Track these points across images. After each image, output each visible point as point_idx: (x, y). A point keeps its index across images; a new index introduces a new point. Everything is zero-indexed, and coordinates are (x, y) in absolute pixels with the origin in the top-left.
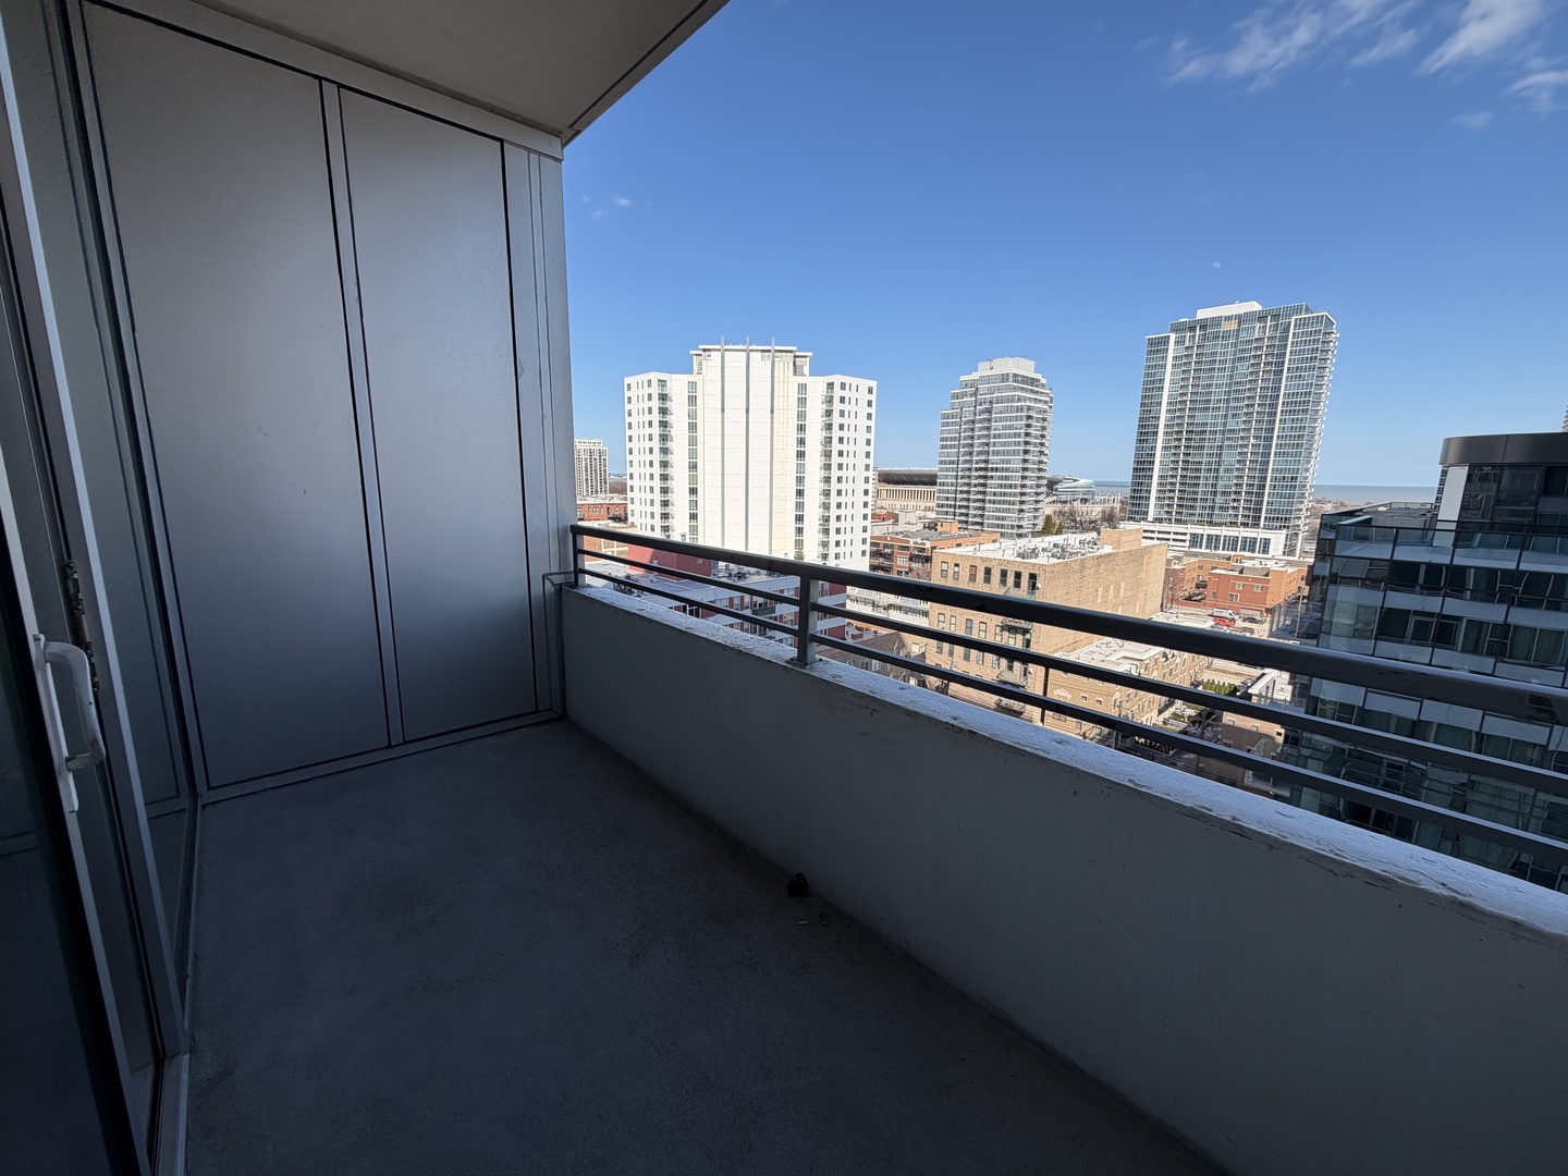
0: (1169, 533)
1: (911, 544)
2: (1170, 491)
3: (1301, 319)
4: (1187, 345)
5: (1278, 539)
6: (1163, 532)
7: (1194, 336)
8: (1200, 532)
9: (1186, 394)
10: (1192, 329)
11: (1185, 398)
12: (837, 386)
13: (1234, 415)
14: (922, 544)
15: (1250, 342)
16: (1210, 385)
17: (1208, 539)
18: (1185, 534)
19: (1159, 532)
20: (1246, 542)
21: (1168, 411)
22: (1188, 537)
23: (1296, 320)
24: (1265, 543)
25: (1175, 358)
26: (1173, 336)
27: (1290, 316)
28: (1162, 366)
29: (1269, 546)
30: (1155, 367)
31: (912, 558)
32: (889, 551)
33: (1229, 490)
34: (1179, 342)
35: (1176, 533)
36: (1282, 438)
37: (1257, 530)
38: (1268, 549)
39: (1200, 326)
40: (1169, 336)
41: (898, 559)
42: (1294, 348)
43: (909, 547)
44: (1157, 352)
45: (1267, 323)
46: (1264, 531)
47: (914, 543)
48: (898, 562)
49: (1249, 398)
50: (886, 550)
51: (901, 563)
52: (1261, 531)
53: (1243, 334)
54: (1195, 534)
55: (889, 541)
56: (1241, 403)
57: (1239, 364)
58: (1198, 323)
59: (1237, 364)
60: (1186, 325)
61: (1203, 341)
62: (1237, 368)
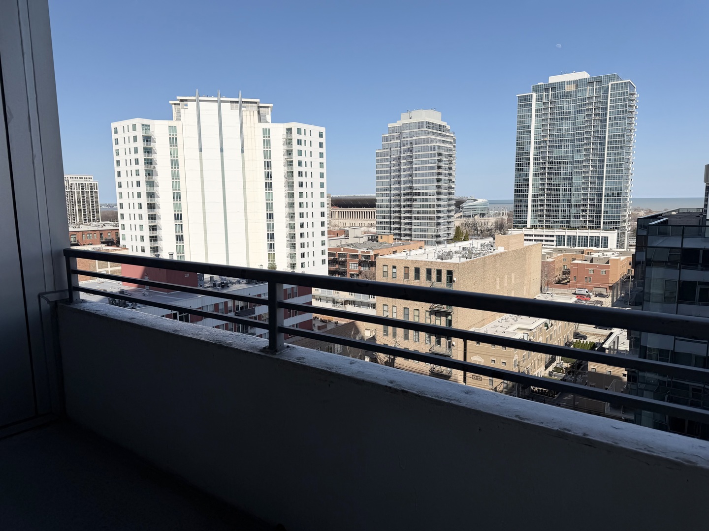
0: (542, 236)
1: (359, 253)
2: (541, 205)
3: (614, 84)
4: (544, 101)
5: (612, 236)
6: (538, 236)
7: (548, 95)
8: (563, 234)
9: (546, 136)
10: (547, 90)
11: (546, 139)
12: (294, 131)
13: (579, 151)
14: (367, 252)
15: (584, 99)
16: (560, 130)
17: (568, 239)
18: (553, 236)
19: (535, 235)
20: (592, 240)
21: (536, 148)
22: (555, 238)
23: (612, 84)
24: (605, 240)
25: (537, 110)
26: (534, 95)
27: (608, 82)
28: (529, 116)
29: (607, 242)
30: (525, 117)
31: (361, 264)
32: (343, 259)
33: (579, 204)
34: (539, 99)
35: (547, 236)
36: (610, 166)
37: (599, 231)
38: (607, 244)
39: (551, 88)
40: (532, 95)
41: (350, 265)
42: (612, 104)
43: (358, 255)
44: (525, 106)
45: (594, 86)
46: (604, 231)
47: (362, 252)
48: (351, 267)
49: (587, 138)
50: (341, 259)
51: (353, 267)
52: (602, 231)
53: (579, 94)
54: (559, 236)
55: (342, 251)
56: (582, 143)
57: (579, 115)
58: (550, 86)
59: (577, 115)
60: (542, 87)
61: (554, 99)
62: (578, 118)
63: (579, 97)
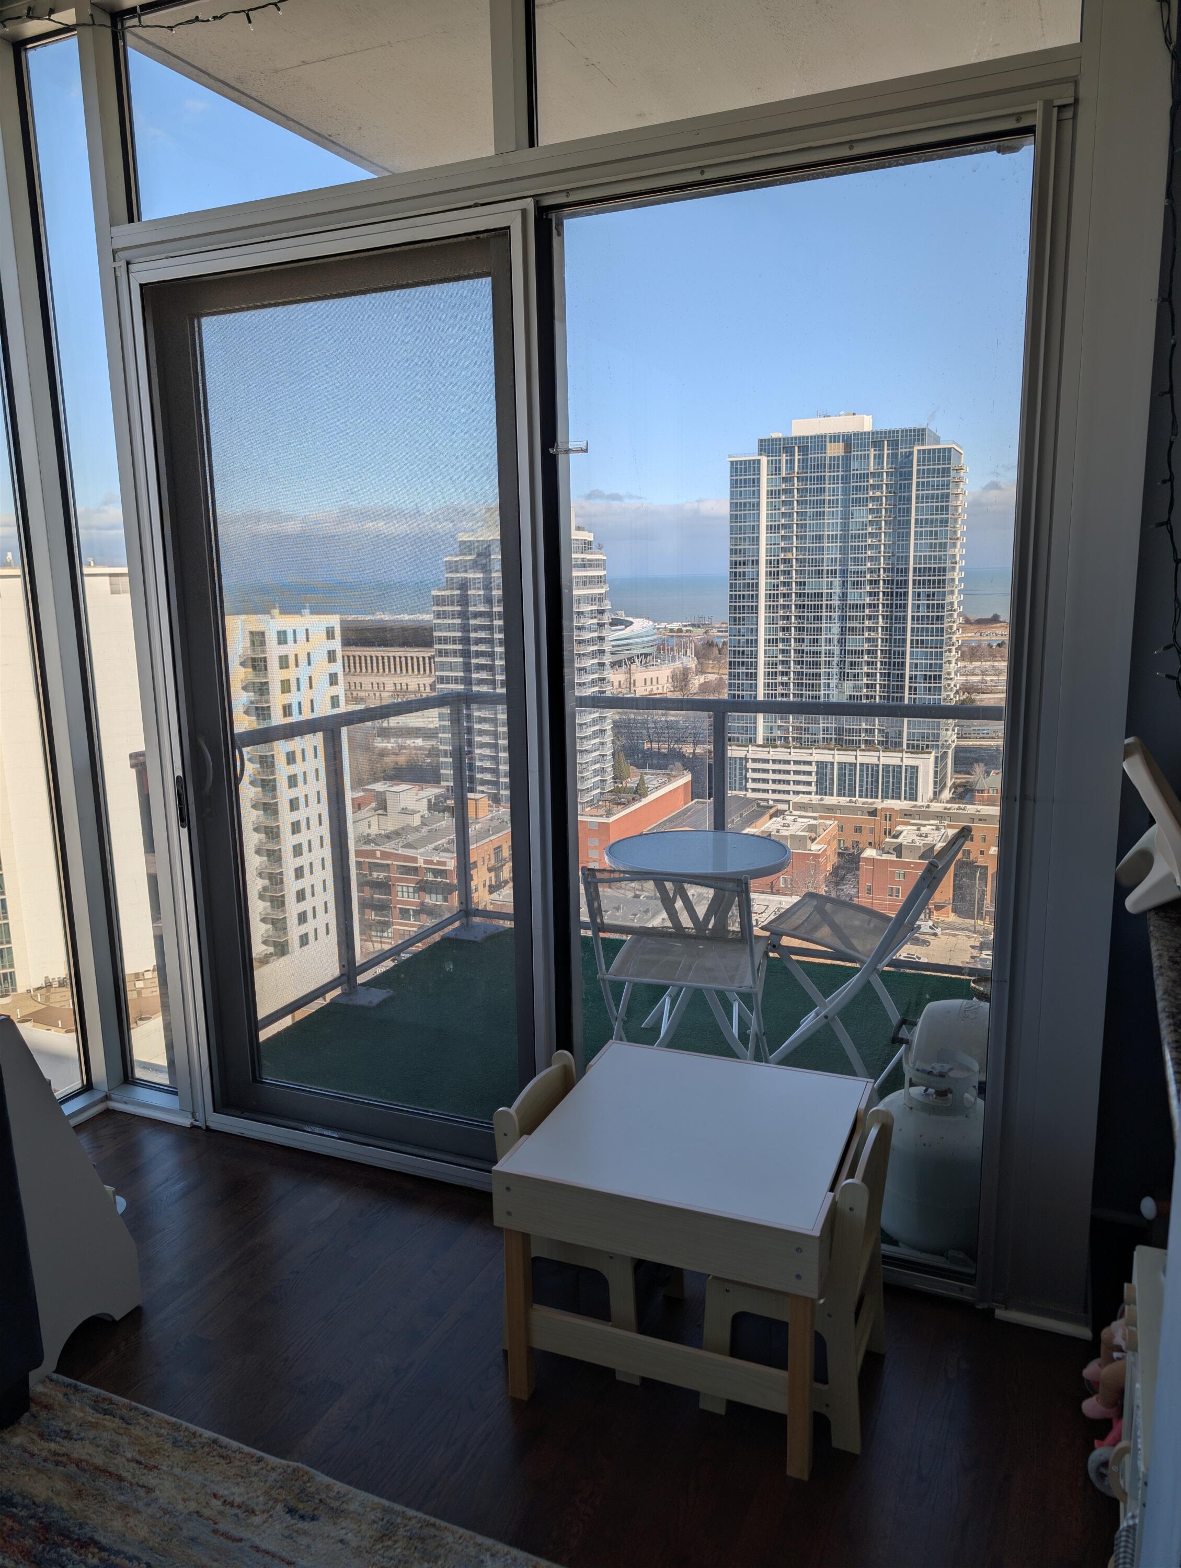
0: (788, 762)
1: (420, 863)
3: (924, 450)
4: (784, 474)
5: (926, 765)
6: (780, 762)
7: (792, 462)
8: (829, 758)
9: (789, 550)
10: (789, 450)
11: (789, 556)
12: (272, 639)
13: (855, 584)
15: (865, 477)
16: (819, 538)
17: (840, 769)
18: (810, 763)
19: (774, 761)
20: (888, 772)
21: (769, 574)
22: (813, 768)
23: (919, 451)
24: (912, 773)
25: (771, 493)
26: (764, 460)
27: (912, 443)
28: (754, 506)
29: (917, 777)
30: (745, 506)
31: (423, 887)
32: (382, 875)
33: (859, 694)
34: (775, 469)
35: (797, 763)
36: (918, 620)
37: (900, 755)
38: (917, 780)
39: (799, 447)
40: (759, 461)
42: (920, 492)
43: (416, 869)
44: (745, 483)
45: (883, 450)
46: (909, 755)
47: (426, 862)
49: (871, 558)
50: (375, 874)
52: (905, 755)
53: (855, 465)
54: (822, 763)
55: (378, 858)
56: (863, 567)
57: (854, 508)
58: (796, 443)
59: (851, 508)
60: (780, 444)
61: (804, 471)
62: (852, 514)
63: (854, 470)
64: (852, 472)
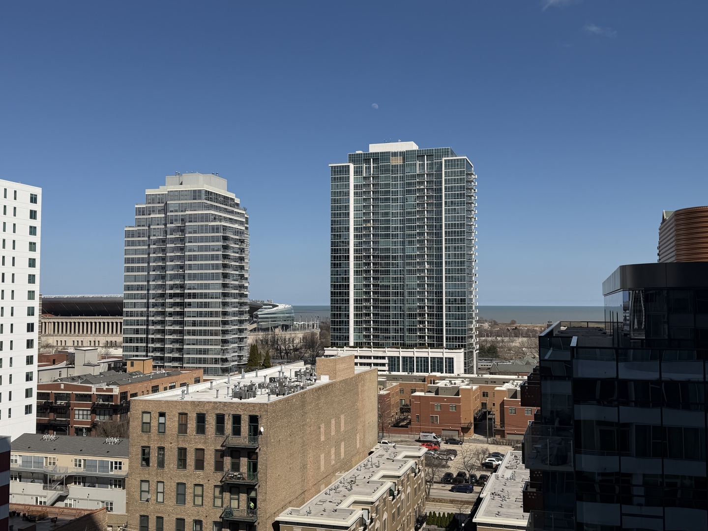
1: (94, 391)
4: (364, 175)
5: (458, 357)
7: (369, 168)
9: (369, 221)
10: (367, 161)
11: (368, 225)
13: (410, 243)
14: (108, 390)
15: (414, 177)
16: (387, 214)
17: (403, 362)
18: (384, 358)
20: (434, 362)
21: (356, 236)
22: (386, 361)
24: (450, 363)
25: (356, 187)
26: (352, 166)
27: (441, 157)
28: (346, 193)
29: (453, 365)
30: (340, 194)
31: (95, 410)
32: (63, 402)
33: (415, 313)
34: (357, 172)
35: (376, 358)
36: (449, 264)
37: (442, 350)
38: (453, 368)
39: (373, 159)
40: (349, 166)
41: (77, 412)
42: (447, 185)
43: (90, 396)
45: (424, 161)
46: (447, 350)
47: (98, 390)
48: (77, 416)
49: (419, 226)
50: (59, 402)
51: (81, 417)
52: (445, 350)
53: (407, 170)
54: (392, 357)
55: (62, 390)
56: (414, 232)
57: (408, 196)
58: (371, 157)
59: (406, 196)
60: (362, 157)
61: (377, 173)
62: (407, 200)
63: (407, 173)
64: (406, 174)
